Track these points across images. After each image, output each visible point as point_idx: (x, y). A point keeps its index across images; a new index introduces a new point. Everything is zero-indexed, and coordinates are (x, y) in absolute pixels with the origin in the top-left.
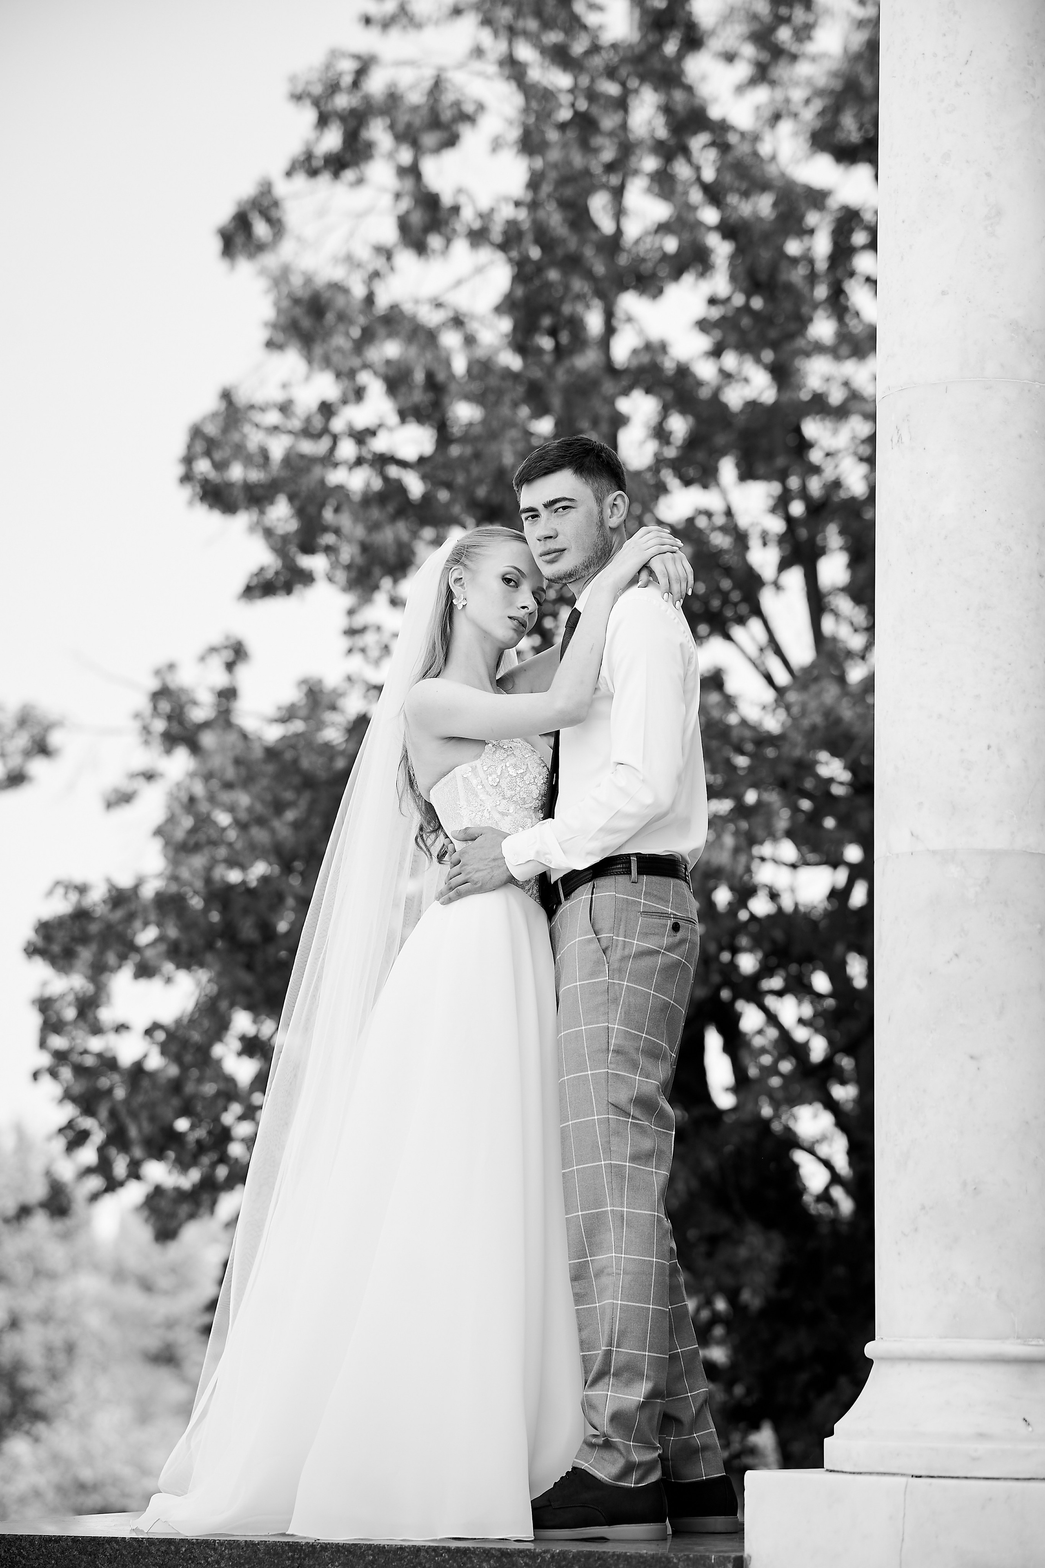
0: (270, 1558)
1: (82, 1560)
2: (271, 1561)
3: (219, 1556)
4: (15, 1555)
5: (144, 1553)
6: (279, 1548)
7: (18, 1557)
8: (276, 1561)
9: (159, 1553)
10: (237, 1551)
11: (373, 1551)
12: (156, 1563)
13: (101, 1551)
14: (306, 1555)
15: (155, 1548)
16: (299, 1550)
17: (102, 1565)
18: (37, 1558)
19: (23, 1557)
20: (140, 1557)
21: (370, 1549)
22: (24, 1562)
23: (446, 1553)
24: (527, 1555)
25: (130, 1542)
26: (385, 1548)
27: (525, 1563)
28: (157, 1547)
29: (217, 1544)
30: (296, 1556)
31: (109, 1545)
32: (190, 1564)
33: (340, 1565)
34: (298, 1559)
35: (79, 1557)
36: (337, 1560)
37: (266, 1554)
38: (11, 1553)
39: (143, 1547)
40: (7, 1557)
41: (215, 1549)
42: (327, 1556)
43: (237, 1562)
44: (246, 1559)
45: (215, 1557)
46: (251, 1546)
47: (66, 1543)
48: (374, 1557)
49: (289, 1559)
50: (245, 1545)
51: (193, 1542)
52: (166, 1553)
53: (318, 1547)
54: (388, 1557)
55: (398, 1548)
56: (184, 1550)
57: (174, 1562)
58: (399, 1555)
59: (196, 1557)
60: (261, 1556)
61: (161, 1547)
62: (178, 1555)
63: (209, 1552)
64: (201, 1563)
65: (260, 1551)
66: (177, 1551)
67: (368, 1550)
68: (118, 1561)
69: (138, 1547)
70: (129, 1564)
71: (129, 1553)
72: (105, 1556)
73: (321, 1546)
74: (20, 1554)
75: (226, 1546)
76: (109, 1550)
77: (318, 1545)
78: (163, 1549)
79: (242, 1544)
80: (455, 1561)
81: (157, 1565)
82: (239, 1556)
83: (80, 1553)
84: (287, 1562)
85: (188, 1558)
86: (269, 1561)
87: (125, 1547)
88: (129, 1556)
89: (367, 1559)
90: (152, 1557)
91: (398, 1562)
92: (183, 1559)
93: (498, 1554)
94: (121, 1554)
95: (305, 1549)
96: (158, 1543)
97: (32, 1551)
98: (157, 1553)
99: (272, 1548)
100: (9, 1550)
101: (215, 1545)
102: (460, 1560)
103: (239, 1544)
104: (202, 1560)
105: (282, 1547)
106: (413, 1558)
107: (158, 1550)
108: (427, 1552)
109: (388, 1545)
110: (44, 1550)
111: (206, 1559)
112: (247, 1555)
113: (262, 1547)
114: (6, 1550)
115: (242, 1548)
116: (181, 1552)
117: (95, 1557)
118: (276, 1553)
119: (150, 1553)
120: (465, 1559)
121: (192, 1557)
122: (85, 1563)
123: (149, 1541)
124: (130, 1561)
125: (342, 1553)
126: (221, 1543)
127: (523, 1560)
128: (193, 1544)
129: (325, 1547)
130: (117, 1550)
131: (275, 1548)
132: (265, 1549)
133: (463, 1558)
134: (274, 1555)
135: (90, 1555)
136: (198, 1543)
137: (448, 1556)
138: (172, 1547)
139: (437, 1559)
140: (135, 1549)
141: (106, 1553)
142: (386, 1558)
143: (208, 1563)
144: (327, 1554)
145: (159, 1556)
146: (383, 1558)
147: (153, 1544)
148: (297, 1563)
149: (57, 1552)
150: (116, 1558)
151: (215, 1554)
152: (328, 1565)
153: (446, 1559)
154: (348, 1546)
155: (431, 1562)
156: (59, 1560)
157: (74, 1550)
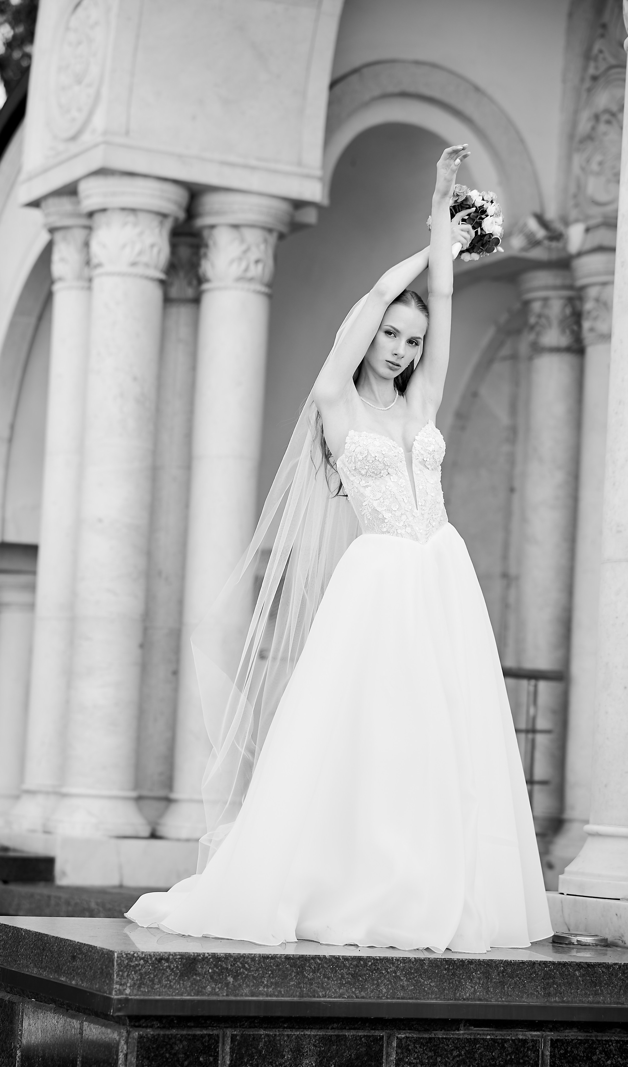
0: (432, 969)
1: (293, 971)
2: (433, 971)
3: (396, 968)
4: (239, 967)
5: (340, 966)
6: (439, 963)
7: (242, 970)
8: (436, 971)
9: (352, 966)
10: (409, 965)
11: (503, 964)
12: (349, 973)
13: (307, 965)
14: (458, 967)
15: (349, 963)
16: (453, 964)
17: (308, 974)
18: (257, 970)
19: (246, 969)
20: (337, 969)
21: (502, 963)
22: (246, 973)
23: (552, 965)
24: (604, 966)
25: (330, 958)
26: (512, 962)
27: (603, 972)
28: (350, 962)
29: (394, 960)
30: (451, 968)
31: (314, 960)
32: (374, 973)
33: (481, 973)
34: (452, 969)
35: (290, 969)
36: (479, 970)
37: (429, 967)
38: (236, 966)
39: (339, 962)
40: (233, 969)
41: (393, 964)
42: (472, 967)
43: (409, 972)
44: (415, 969)
45: (393, 968)
46: (419, 961)
47: (280, 959)
48: (504, 968)
49: (446, 970)
50: (415, 960)
51: (377, 959)
52: (357, 966)
53: (466, 962)
54: (513, 968)
55: (520, 962)
56: (370, 963)
57: (363, 972)
58: (521, 967)
59: (379, 969)
60: (426, 967)
61: (353, 962)
62: (366, 967)
63: (389, 965)
64: (383, 973)
65: (426, 964)
66: (366, 965)
67: (500, 964)
68: (320, 971)
69: (336, 962)
70: (329, 974)
71: (329, 966)
72: (311, 968)
73: (468, 961)
74: (244, 967)
75: (401, 961)
76: (313, 964)
77: (466, 961)
78: (355, 963)
79: (412, 960)
80: (557, 970)
81: (350, 974)
82: (411, 968)
83: (291, 966)
84: (444, 972)
85: (373, 969)
86: (431, 971)
87: (326, 963)
88: (329, 968)
89: (499, 969)
90: (346, 968)
91: (520, 971)
92: (370, 970)
93: (586, 966)
94: (323, 967)
95: (457, 963)
96: (351, 959)
97: (254, 965)
98: (350, 966)
99: (434, 963)
100: (234, 964)
101: (393, 960)
102: (561, 970)
103: (410, 959)
104: (383, 971)
105: (441, 962)
106: (530, 969)
107: (351, 964)
108: (540, 965)
109: (513, 960)
110: (263, 965)
111: (385, 969)
112: (416, 967)
113: (427, 962)
114: (232, 964)
115: (413, 963)
116: (368, 965)
117: (303, 969)
118: (437, 966)
119: (345, 966)
120: (564, 969)
121: (376, 968)
122: (295, 973)
123: (344, 958)
124: (329, 972)
125: (483, 966)
126: (398, 960)
127: (601, 970)
128: (377, 960)
129: (471, 962)
130: (320, 964)
131: (436, 963)
132: (429, 963)
133: (563, 968)
134: (435, 967)
135: (299, 967)
136: (381, 959)
137: (553, 967)
138: (361, 962)
139: (546, 969)
140: (334, 963)
141: (312, 966)
142: (512, 969)
143: (388, 973)
144: (472, 966)
145: (352, 968)
146: (510, 969)
147: (347, 960)
148: (451, 972)
149: (273, 965)
150: (319, 969)
151: (393, 966)
152: (472, 974)
153: (552, 969)
154: (487, 961)
155: (542, 971)
156: (275, 971)
157: (286, 964)
